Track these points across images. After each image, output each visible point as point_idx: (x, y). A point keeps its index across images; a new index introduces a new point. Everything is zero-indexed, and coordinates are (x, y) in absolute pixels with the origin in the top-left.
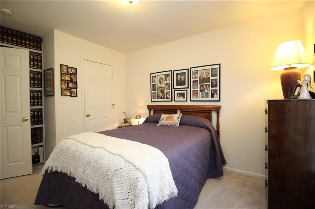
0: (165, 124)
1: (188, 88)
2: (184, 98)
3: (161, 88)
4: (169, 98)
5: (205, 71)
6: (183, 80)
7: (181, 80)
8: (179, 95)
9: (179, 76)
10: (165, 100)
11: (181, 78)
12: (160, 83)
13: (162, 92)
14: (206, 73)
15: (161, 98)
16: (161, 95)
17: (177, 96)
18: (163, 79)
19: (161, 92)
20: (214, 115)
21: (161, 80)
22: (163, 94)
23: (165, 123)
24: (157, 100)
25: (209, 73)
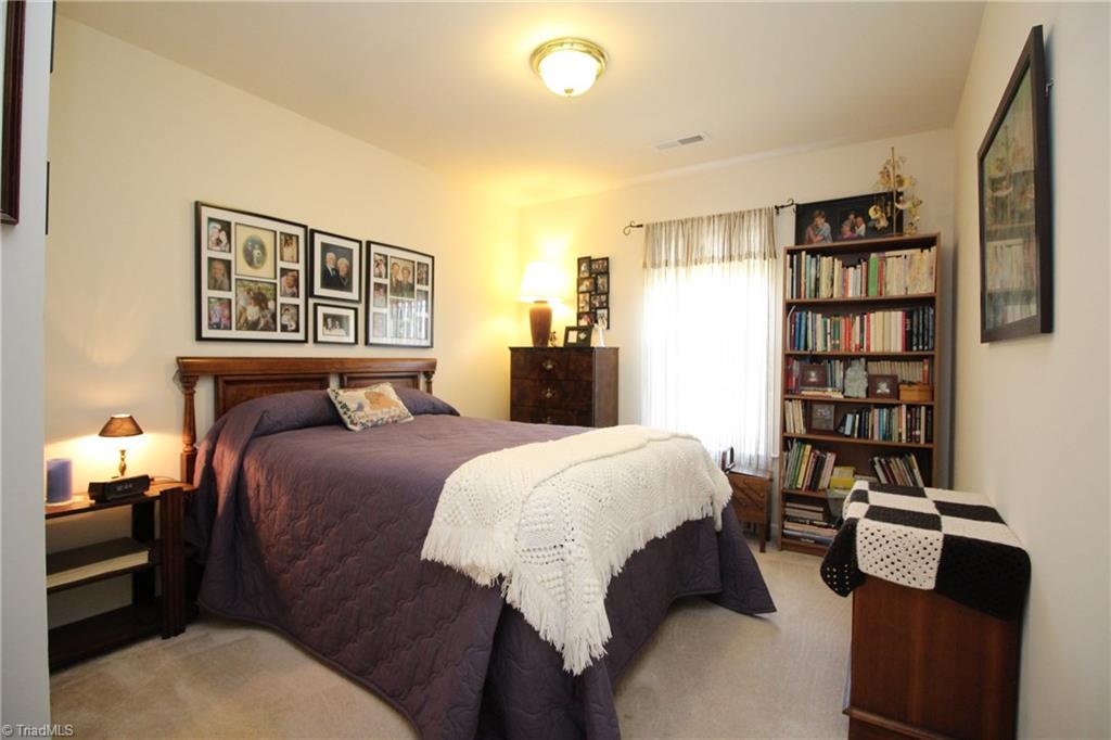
0: (382, 419)
1: (359, 301)
2: (347, 334)
3: (252, 285)
4: (289, 328)
5: (402, 264)
6: (342, 273)
7: (336, 270)
8: (329, 320)
9: (330, 256)
10: (279, 335)
11: (336, 264)
12: (250, 262)
13: (260, 299)
14: (404, 269)
15: (253, 326)
16: (253, 312)
17: (325, 324)
18: (262, 247)
19: (252, 298)
20: (422, 380)
21: (253, 248)
22: (262, 309)
23: (380, 416)
24: (234, 334)
25: (409, 273)
